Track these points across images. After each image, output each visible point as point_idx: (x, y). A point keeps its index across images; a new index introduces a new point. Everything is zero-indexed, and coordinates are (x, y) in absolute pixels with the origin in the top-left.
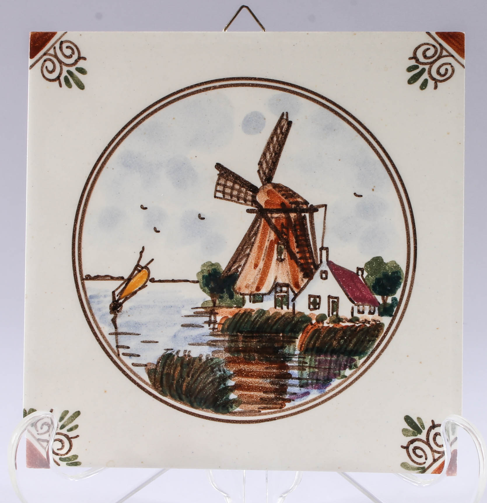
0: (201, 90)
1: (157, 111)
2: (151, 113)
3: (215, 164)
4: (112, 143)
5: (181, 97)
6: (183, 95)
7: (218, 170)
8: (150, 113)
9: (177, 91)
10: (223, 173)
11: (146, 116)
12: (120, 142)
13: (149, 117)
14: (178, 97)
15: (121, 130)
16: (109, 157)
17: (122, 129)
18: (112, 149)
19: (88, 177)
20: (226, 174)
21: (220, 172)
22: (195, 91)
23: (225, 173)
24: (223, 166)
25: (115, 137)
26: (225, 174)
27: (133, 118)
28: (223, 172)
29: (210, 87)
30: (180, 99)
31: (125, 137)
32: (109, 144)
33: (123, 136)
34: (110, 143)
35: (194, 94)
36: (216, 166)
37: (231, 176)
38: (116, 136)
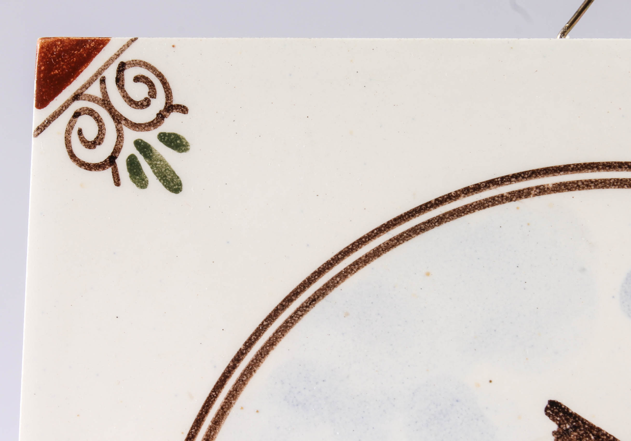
0: (502, 196)
1: (381, 254)
2: (364, 258)
3: (546, 404)
4: (257, 339)
5: (447, 216)
6: (454, 210)
7: (554, 420)
8: (360, 259)
9: (436, 200)
10: (567, 430)
11: (350, 266)
12: (276, 338)
13: (358, 269)
14: (439, 216)
15: (281, 304)
16: (248, 379)
17: (284, 300)
18: (257, 356)
19: (189, 434)
20: (576, 434)
21: (559, 425)
22: (486, 200)
23: (575, 428)
24: (568, 409)
25: (263, 323)
26: (575, 431)
27: (315, 272)
28: (568, 426)
29: (528, 189)
30: (446, 222)
31: (291, 325)
32: (246, 343)
33: (287, 322)
34: (250, 339)
35: (484, 208)
36: (547, 409)
37: (592, 437)
38: (265, 320)
